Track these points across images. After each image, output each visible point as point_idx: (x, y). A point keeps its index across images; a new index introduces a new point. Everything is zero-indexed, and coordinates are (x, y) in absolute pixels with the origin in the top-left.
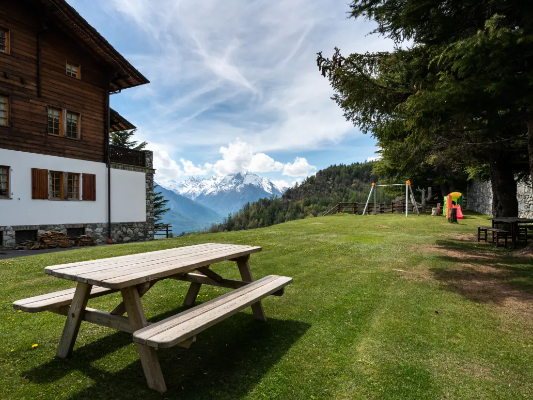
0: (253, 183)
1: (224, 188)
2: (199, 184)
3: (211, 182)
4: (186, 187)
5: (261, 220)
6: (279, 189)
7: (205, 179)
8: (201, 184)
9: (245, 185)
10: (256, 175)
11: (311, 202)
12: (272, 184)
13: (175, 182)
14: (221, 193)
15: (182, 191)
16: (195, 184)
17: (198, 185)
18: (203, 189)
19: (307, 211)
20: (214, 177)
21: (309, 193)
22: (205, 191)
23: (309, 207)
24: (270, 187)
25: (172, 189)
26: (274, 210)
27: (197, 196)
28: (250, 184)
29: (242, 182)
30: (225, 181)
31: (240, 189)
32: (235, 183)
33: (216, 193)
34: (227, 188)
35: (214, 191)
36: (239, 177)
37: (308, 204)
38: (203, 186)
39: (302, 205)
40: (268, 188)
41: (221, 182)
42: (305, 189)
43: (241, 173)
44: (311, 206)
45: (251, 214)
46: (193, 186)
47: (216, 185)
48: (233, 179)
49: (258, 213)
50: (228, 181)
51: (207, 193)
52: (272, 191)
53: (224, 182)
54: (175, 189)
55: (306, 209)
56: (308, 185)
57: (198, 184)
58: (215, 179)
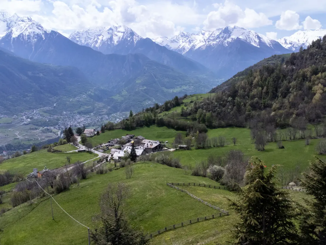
0: (240, 37)
1: (212, 43)
2: (189, 39)
3: (200, 37)
4: (177, 42)
5: (265, 88)
6: (267, 43)
7: (194, 34)
8: (191, 39)
9: (232, 39)
10: (243, 29)
11: (319, 70)
12: (259, 38)
13: (167, 38)
14: (209, 47)
15: (173, 46)
16: (185, 39)
17: (188, 41)
18: (192, 44)
19: (314, 81)
20: (203, 32)
21: (316, 59)
22: (194, 46)
23: (317, 76)
24: (257, 41)
25: (164, 45)
26: (278, 78)
27: (187, 50)
28: (238, 38)
29: (230, 36)
30: (213, 35)
31: (227, 43)
32: (222, 37)
33: (204, 48)
34: (215, 42)
35: (203, 46)
36: (227, 31)
37: (315, 72)
38: (192, 41)
39: (309, 74)
40: (255, 42)
41: (210, 37)
42: (312, 55)
43: (229, 28)
44: (320, 75)
45: (255, 82)
46: (183, 41)
47: (204, 40)
48: (221, 34)
49: (261, 80)
50: (216, 36)
51: (196, 48)
52: (259, 45)
53: (213, 37)
54: (167, 45)
55: (314, 77)
56: (314, 50)
57: (187, 39)
58: (203, 34)
